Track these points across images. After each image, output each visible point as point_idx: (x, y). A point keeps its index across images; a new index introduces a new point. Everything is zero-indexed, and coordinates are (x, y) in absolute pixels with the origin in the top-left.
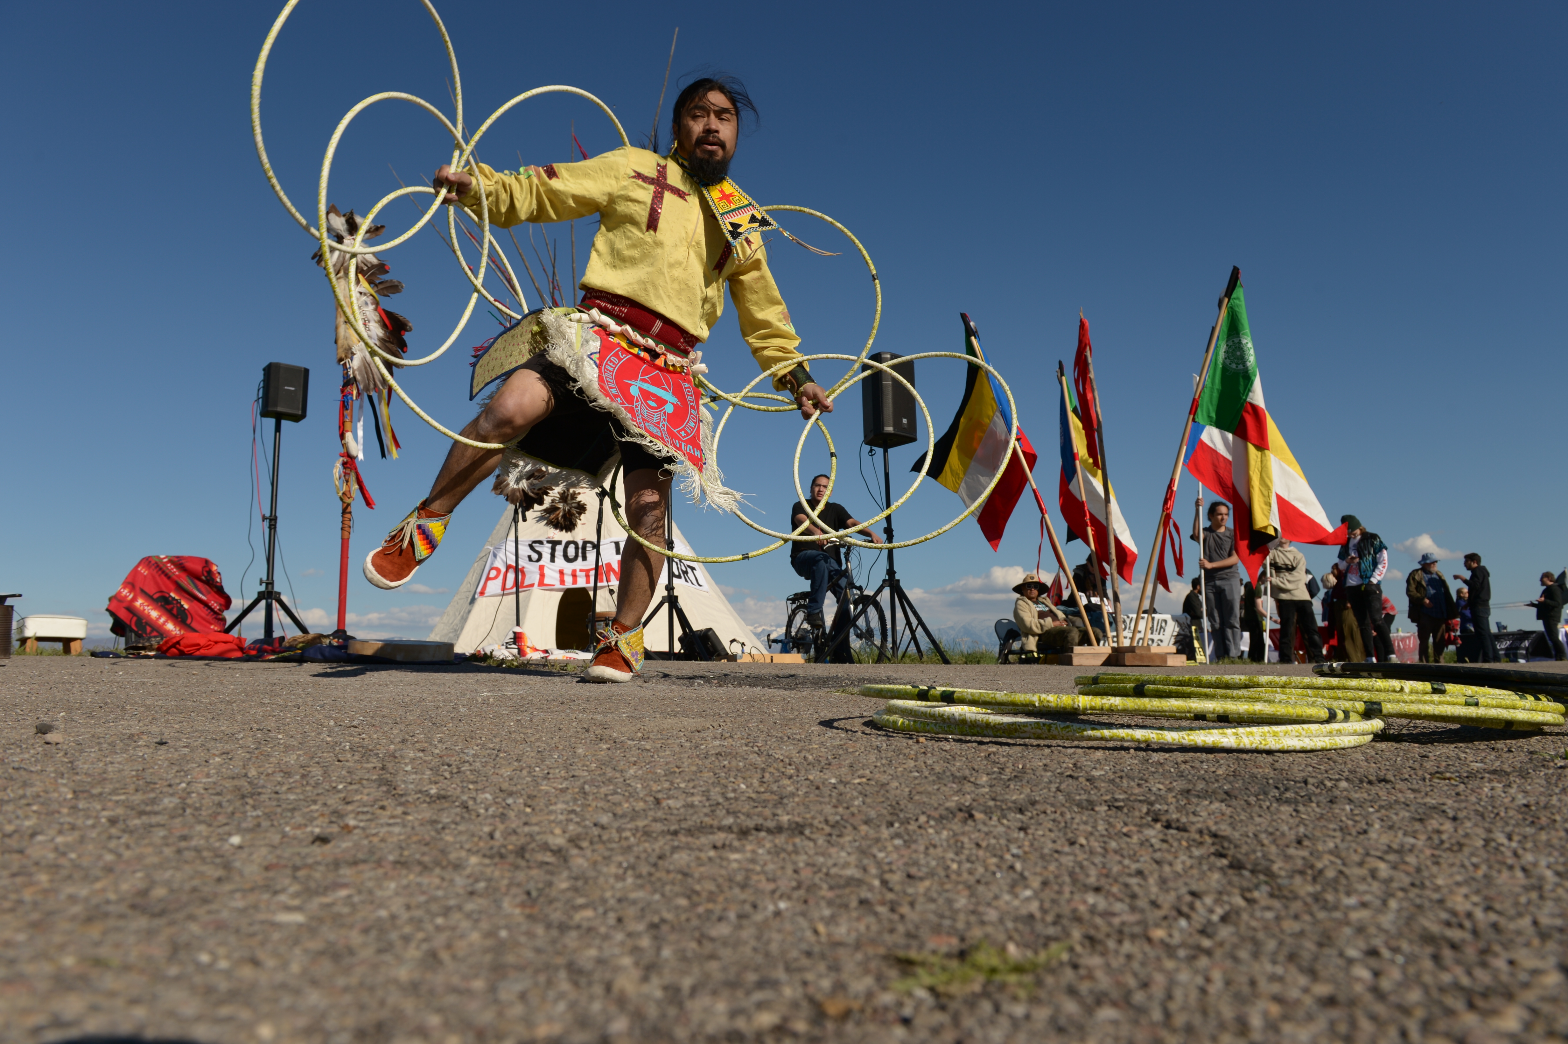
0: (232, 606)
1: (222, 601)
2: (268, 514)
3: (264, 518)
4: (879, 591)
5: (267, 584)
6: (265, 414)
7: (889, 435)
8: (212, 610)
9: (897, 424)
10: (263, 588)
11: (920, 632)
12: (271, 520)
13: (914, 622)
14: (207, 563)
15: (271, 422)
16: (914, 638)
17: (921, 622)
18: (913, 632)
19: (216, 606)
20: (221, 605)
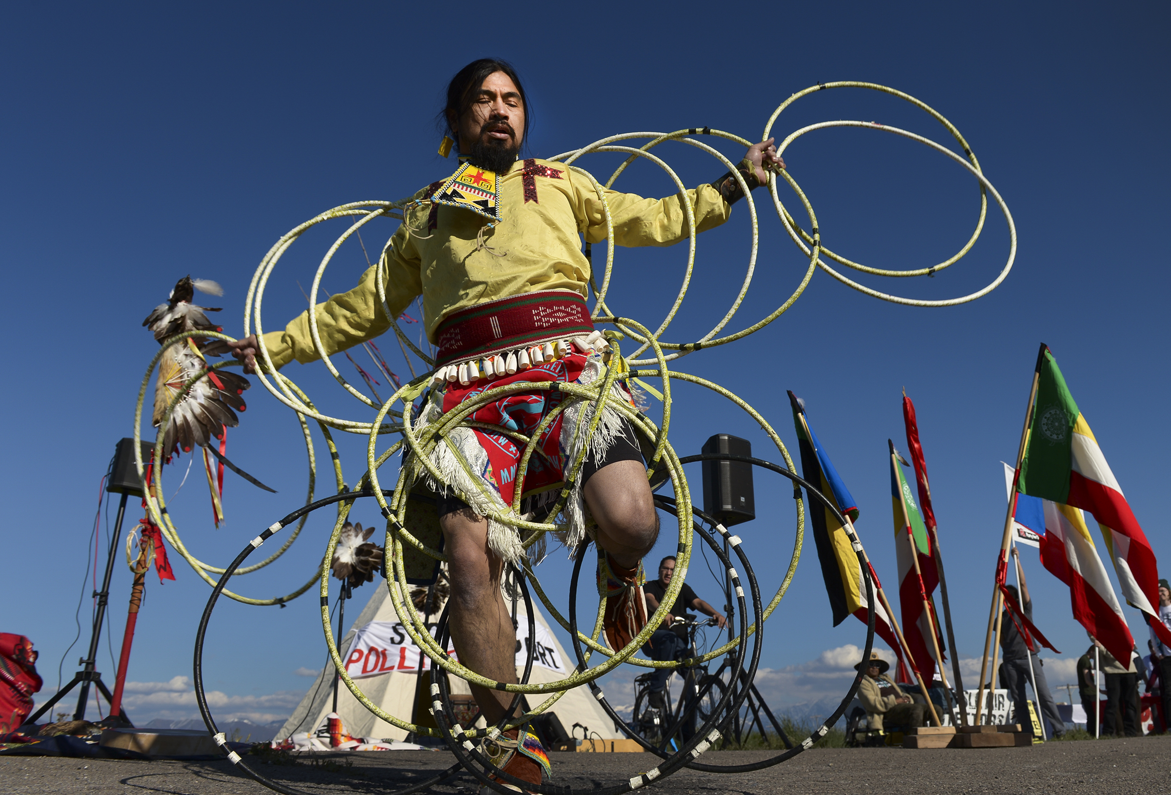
0: (43, 688)
1: (33, 683)
2: (99, 590)
3: (95, 594)
4: (721, 670)
5: (88, 664)
6: (111, 489)
7: (728, 512)
8: (19, 691)
9: (735, 502)
10: (82, 668)
11: (762, 713)
12: (101, 596)
13: (757, 703)
14: (21, 641)
15: (117, 497)
16: (757, 719)
17: (763, 704)
18: (755, 712)
19: (23, 687)
20: (29, 686)
